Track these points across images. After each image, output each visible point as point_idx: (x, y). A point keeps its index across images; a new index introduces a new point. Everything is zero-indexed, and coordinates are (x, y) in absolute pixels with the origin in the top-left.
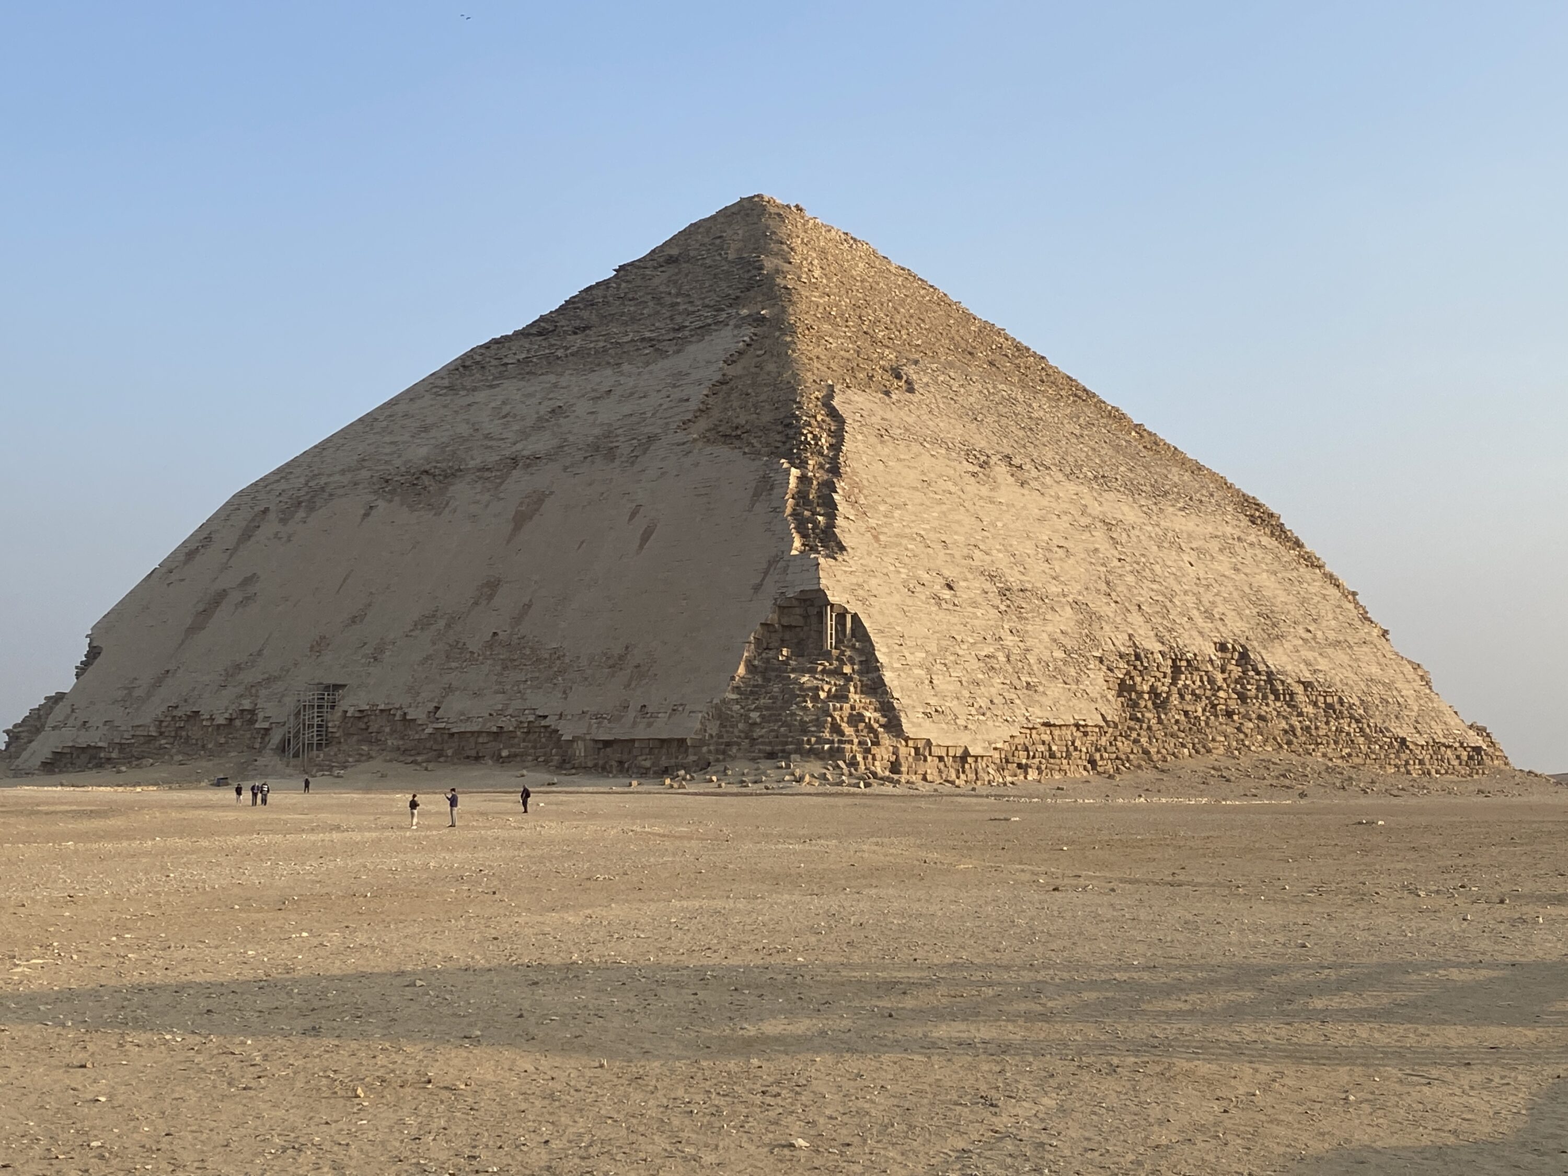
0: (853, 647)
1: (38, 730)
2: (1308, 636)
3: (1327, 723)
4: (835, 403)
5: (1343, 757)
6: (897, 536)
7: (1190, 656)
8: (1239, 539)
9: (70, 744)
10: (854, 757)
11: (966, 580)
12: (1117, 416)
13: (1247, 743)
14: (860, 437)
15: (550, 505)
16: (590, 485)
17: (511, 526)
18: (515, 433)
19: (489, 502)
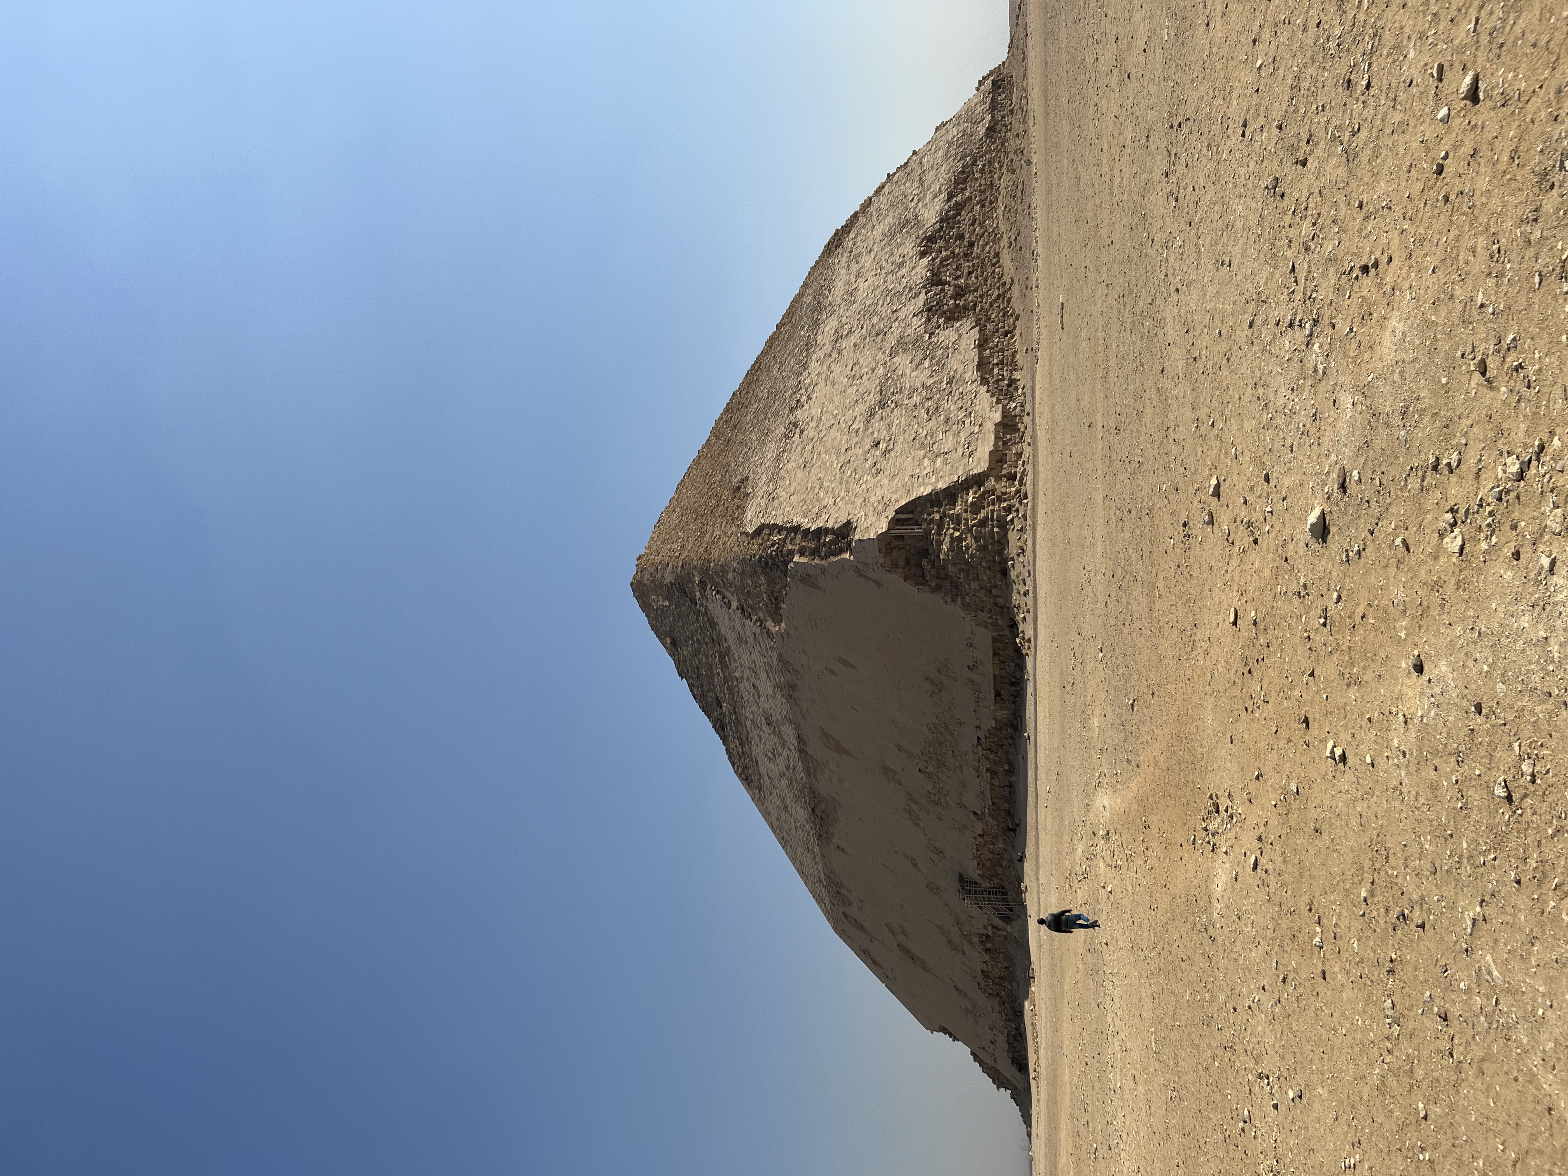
0: (921, 512)
2: (916, 199)
4: (750, 530)
7: (929, 275)
8: (851, 252)
10: (1004, 508)
11: (873, 433)
13: (991, 230)
14: (774, 513)
15: (829, 729)
16: (812, 700)
17: (845, 756)
18: (783, 748)
19: (830, 770)
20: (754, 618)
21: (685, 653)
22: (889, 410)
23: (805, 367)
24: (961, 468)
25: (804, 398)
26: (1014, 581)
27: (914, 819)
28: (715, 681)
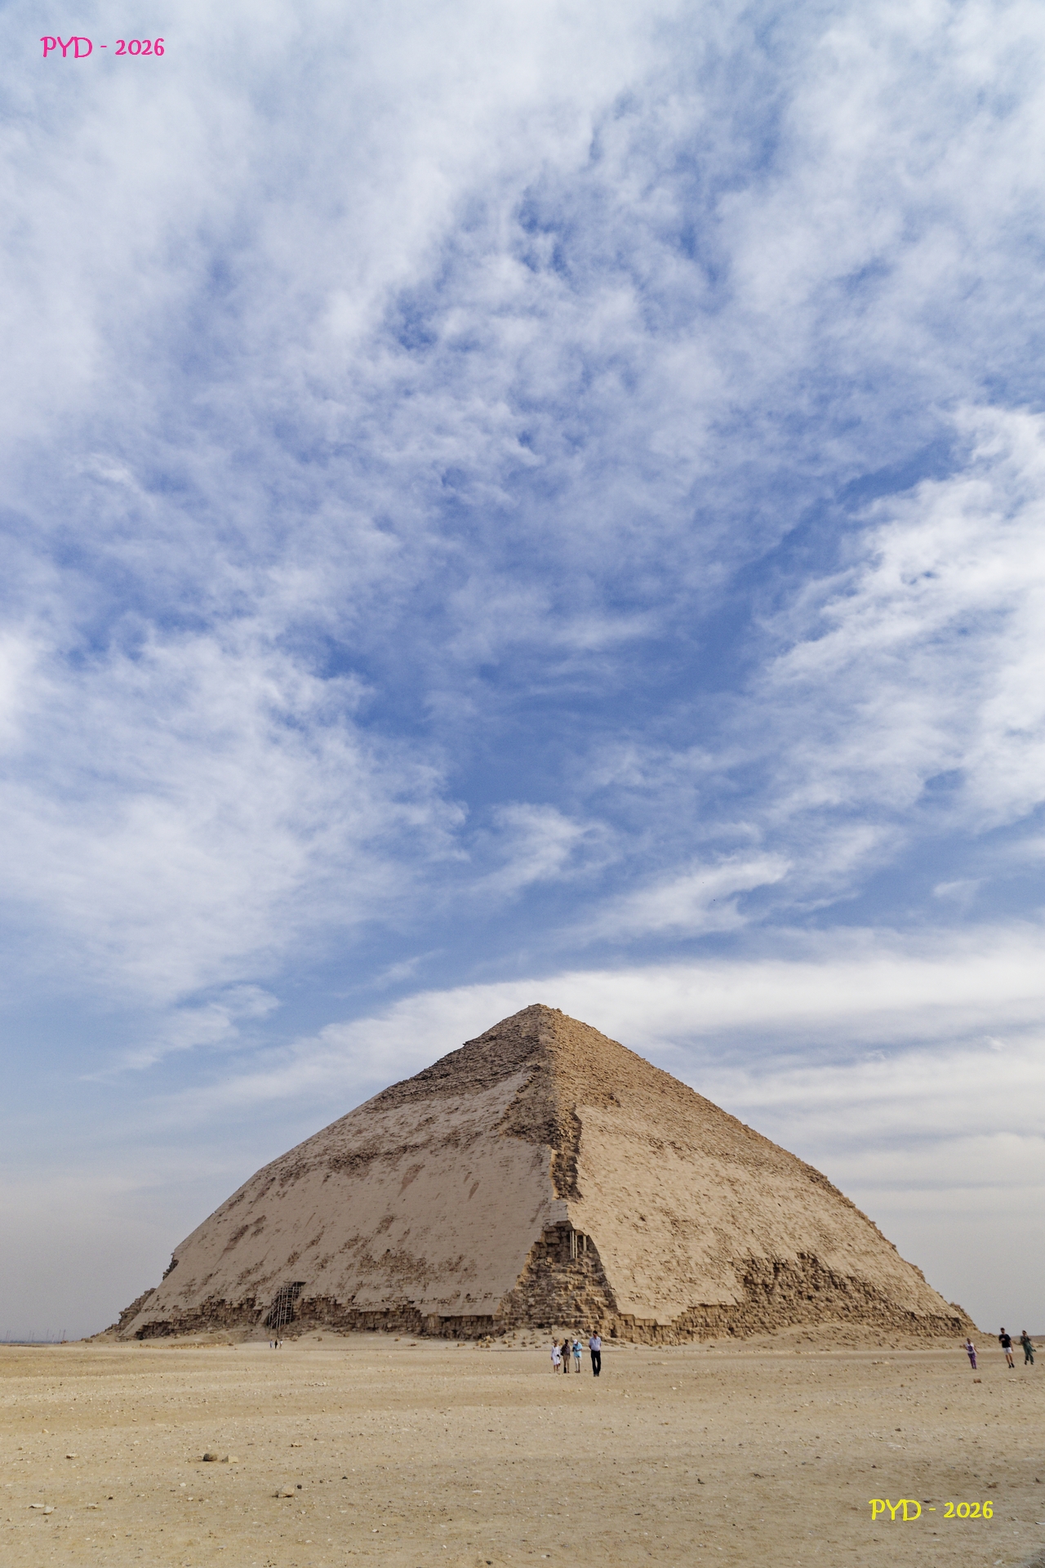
0: (588, 1256)
1: (138, 1311)
2: (850, 1248)
3: (867, 1303)
4: (577, 1112)
5: (879, 1325)
6: (612, 1188)
7: (783, 1261)
8: (806, 1190)
9: (153, 1321)
10: (589, 1327)
11: (652, 1215)
12: (732, 1120)
13: (821, 1316)
14: (590, 1132)
15: (422, 1173)
16: (444, 1161)
17: (401, 1185)
18: (407, 1132)
19: (390, 1172)
20: (510, 1112)
21: (484, 1049)
22: (670, 1228)
23: (708, 1154)
24: (622, 1291)
25: (683, 1154)
26: (534, 1334)
27: (348, 1245)
28: (462, 1074)
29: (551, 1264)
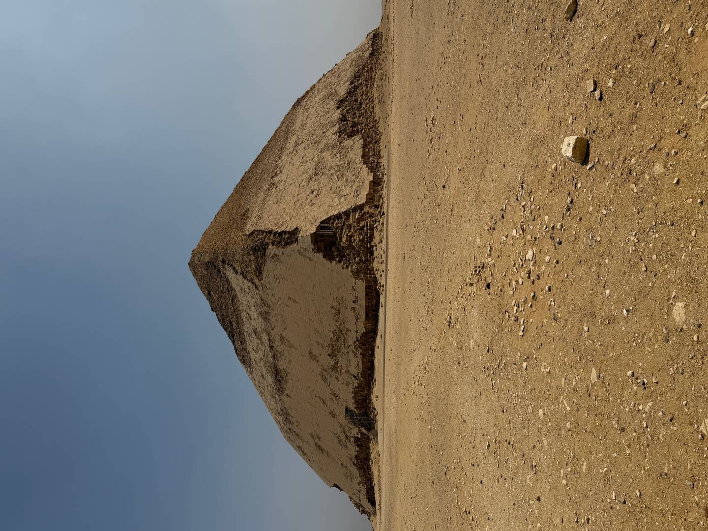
0: (332, 223)
1: (361, 505)
3: (364, 76)
5: (376, 70)
7: (340, 117)
8: (304, 107)
9: (366, 496)
13: (370, 97)
14: (260, 224)
15: (284, 335)
16: (277, 320)
17: (292, 348)
18: (262, 346)
19: (285, 356)
20: (249, 278)
21: (215, 298)
22: (319, 176)
23: (280, 158)
24: (353, 202)
25: (279, 172)
26: (376, 257)
27: (325, 380)
28: (230, 312)
29: (336, 248)
